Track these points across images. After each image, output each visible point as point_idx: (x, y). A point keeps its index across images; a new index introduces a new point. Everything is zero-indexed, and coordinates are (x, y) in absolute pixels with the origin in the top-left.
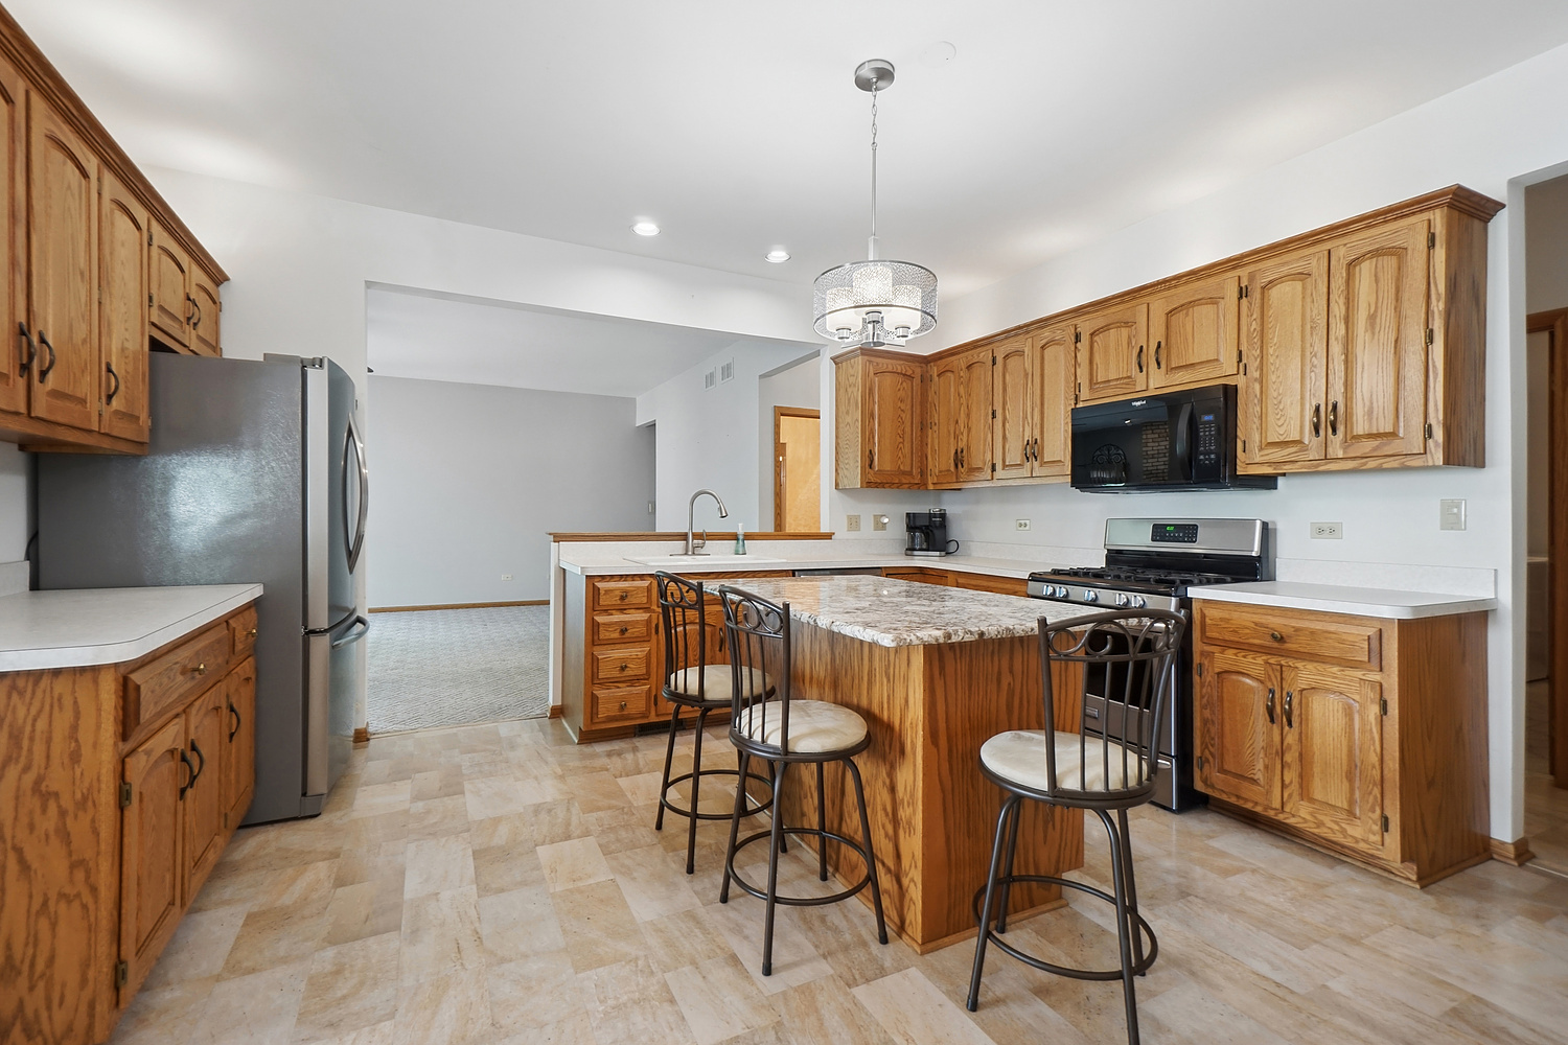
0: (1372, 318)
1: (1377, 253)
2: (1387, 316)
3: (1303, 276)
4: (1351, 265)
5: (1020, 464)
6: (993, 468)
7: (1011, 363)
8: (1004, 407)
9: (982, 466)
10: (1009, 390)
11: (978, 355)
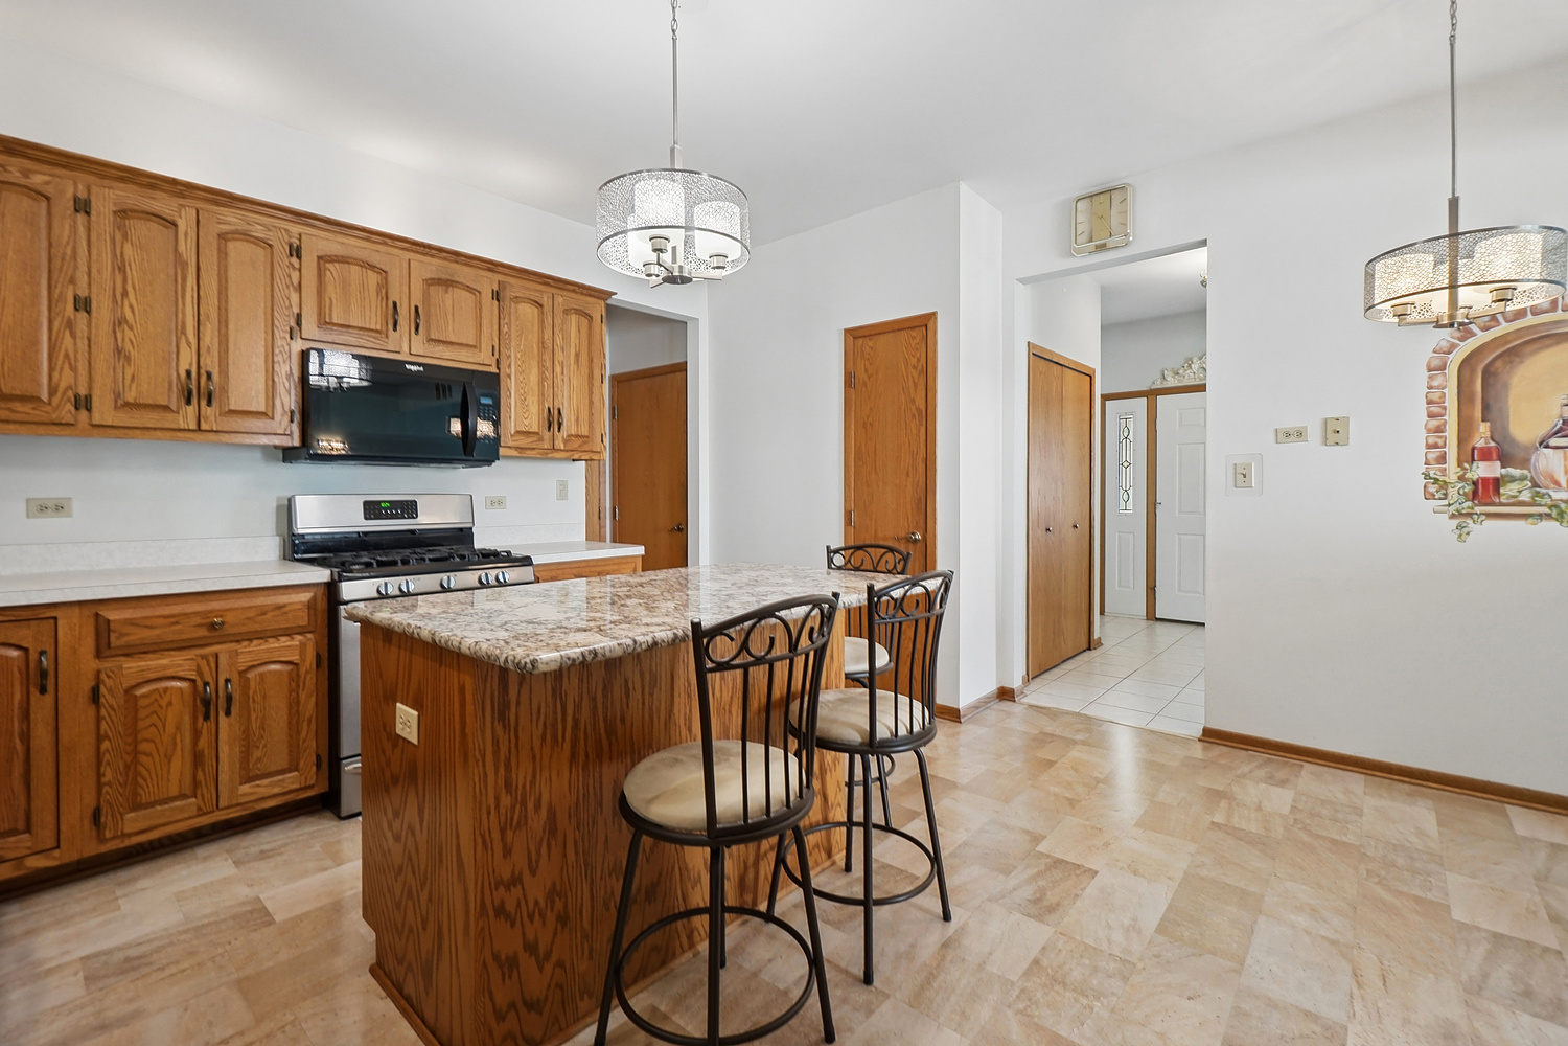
3: (538, 305)
4: (565, 313)
5: (166, 408)
6: (84, 403)
7: (141, 229)
8: (120, 297)
9: (45, 396)
10: (133, 273)
11: (26, 173)
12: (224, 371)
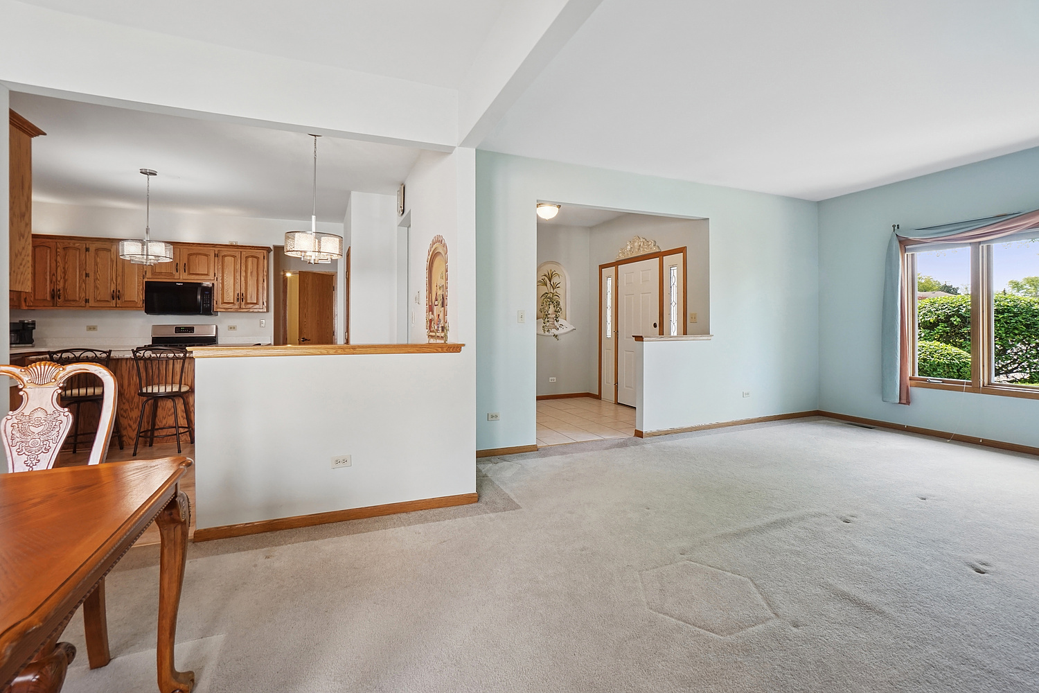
0: (251, 273)
1: (252, 257)
2: (255, 273)
3: (234, 257)
4: (247, 257)
5: (108, 301)
6: (87, 301)
7: (101, 253)
8: (95, 273)
9: (78, 299)
10: (100, 265)
11: (74, 244)
12: (123, 287)
